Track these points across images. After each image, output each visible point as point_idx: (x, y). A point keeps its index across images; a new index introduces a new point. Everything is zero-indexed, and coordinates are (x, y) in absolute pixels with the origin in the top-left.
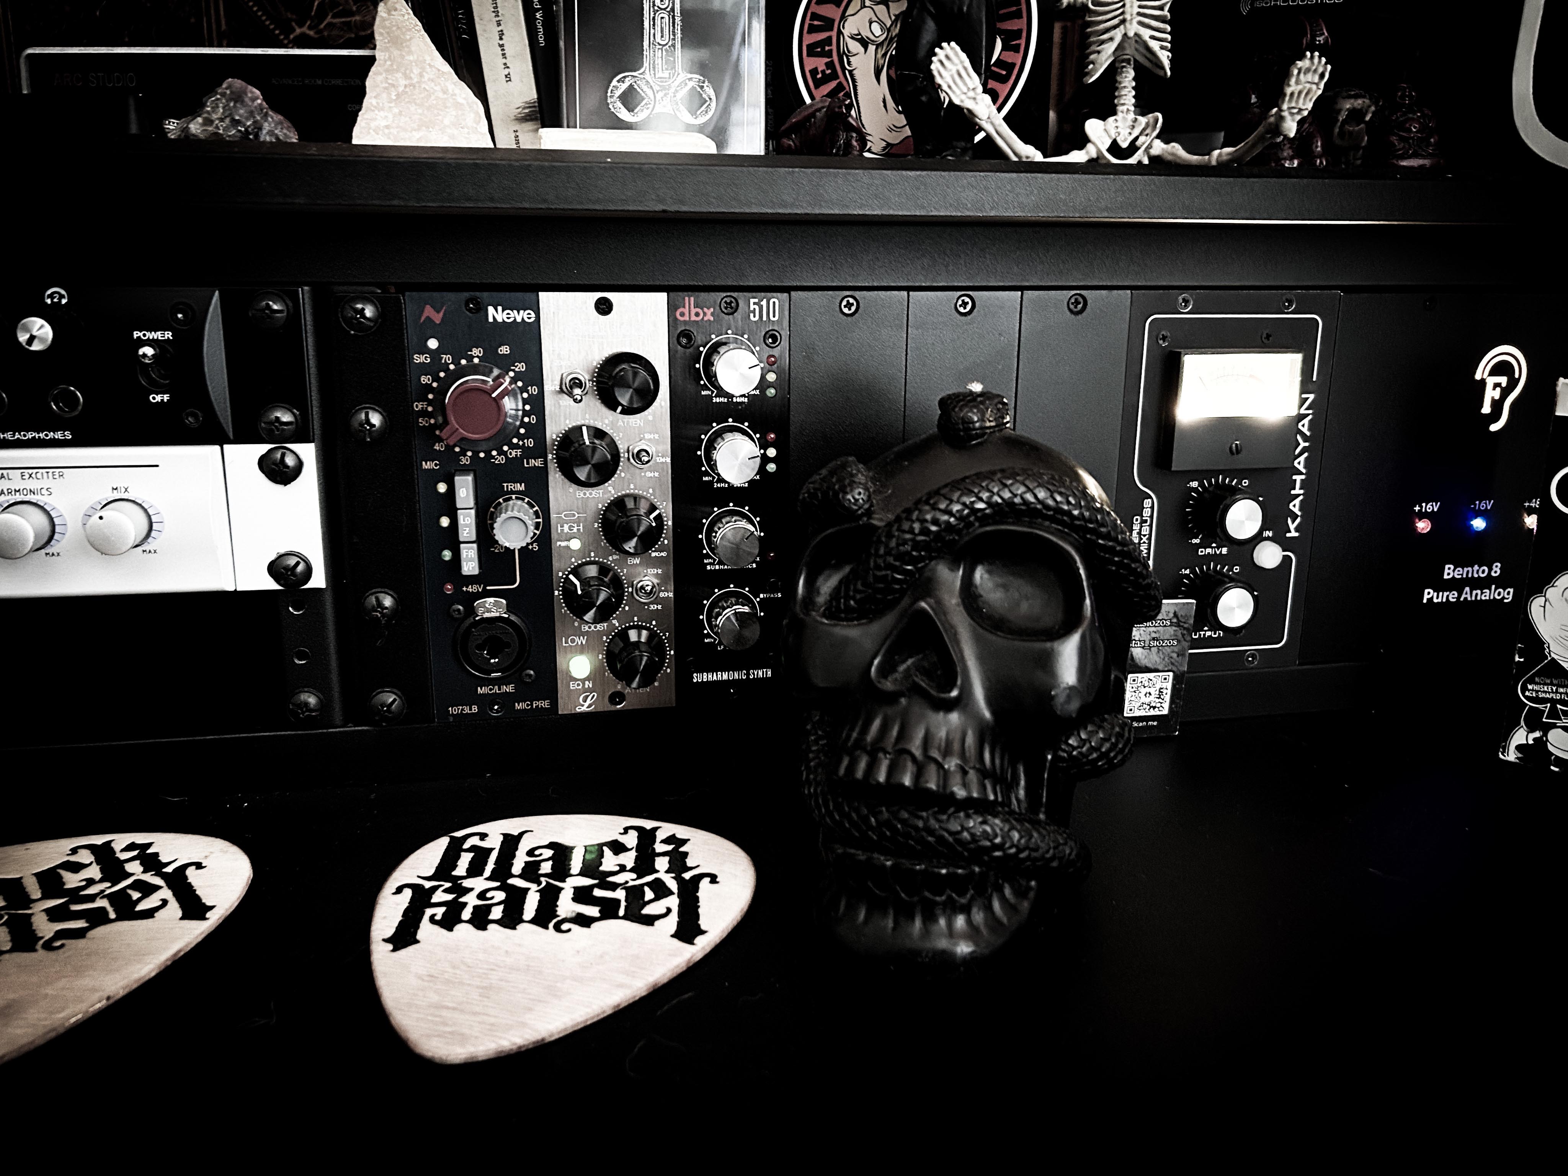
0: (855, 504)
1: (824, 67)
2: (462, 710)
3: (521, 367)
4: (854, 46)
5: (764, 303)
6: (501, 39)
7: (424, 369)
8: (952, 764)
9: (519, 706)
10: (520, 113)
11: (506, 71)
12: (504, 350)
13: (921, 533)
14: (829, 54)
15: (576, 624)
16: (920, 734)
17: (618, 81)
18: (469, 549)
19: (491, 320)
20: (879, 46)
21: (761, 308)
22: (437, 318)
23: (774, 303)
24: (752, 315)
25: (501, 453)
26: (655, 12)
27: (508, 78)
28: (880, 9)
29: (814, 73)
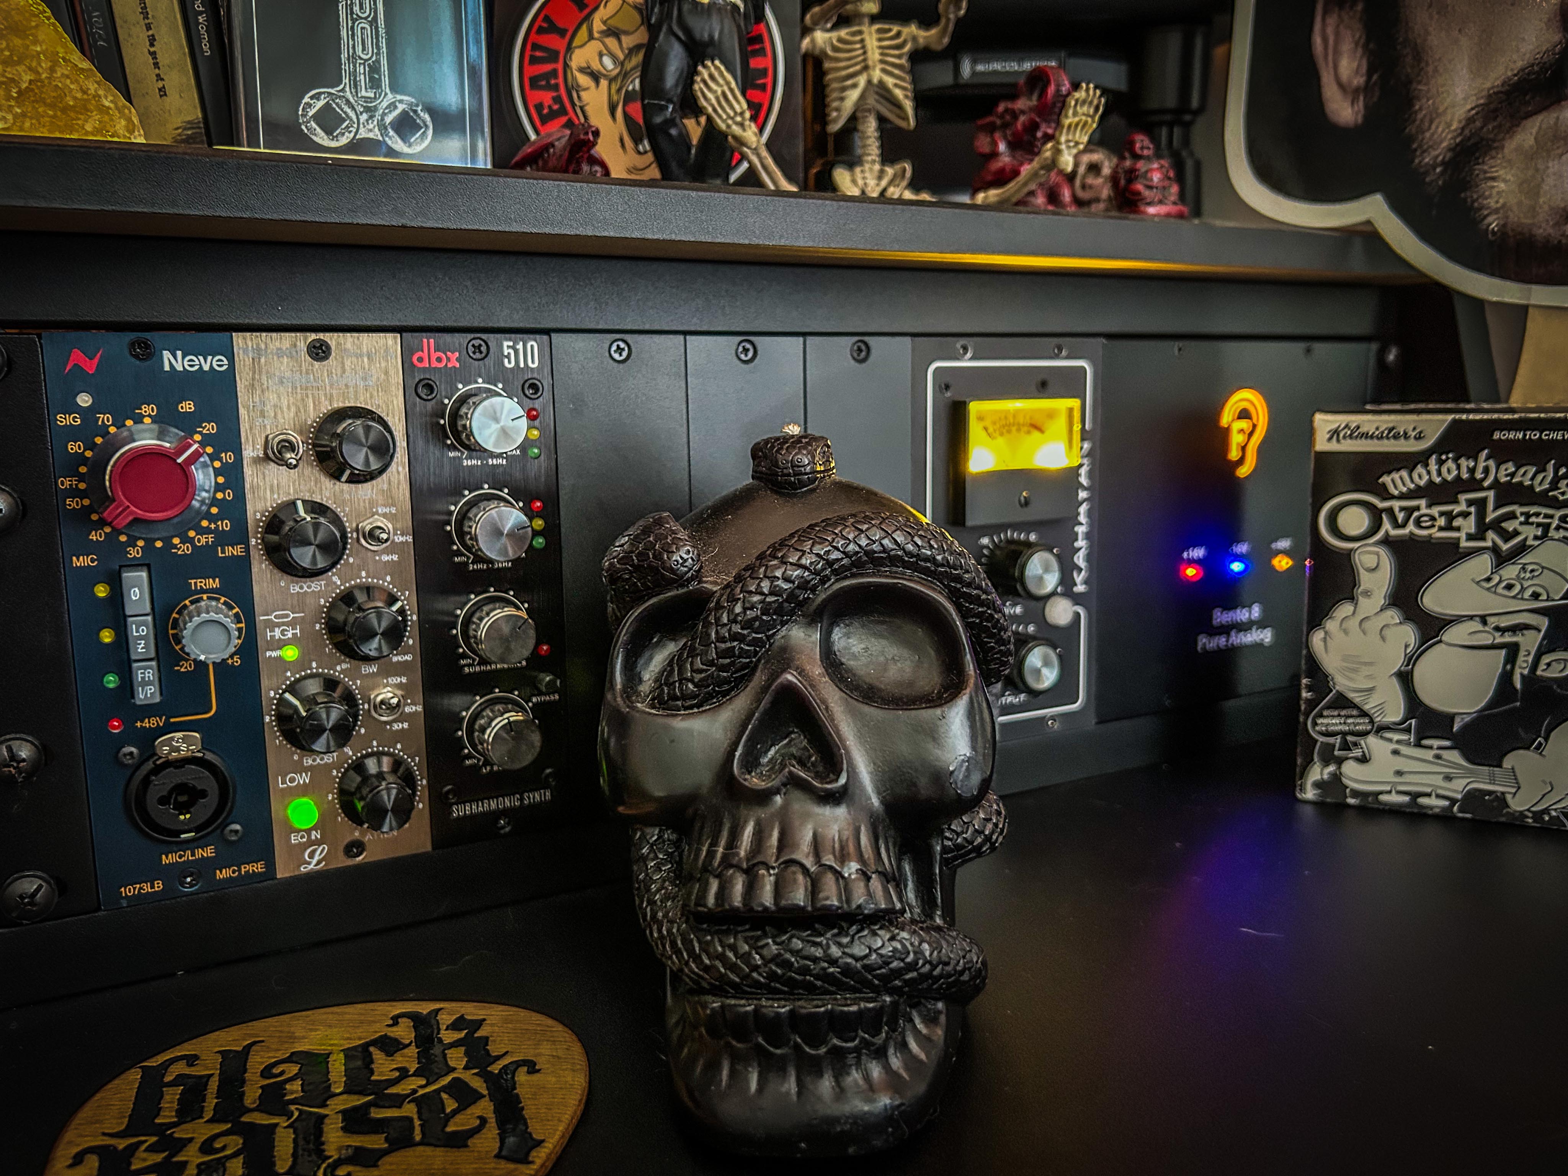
0: (682, 565)
1: (551, 102)
2: (140, 888)
3: (210, 428)
4: (583, 80)
5: (520, 346)
6: (152, 45)
7: (72, 433)
8: (852, 868)
9: (223, 874)
10: (179, 135)
11: (160, 84)
12: (187, 406)
13: (772, 593)
14: (556, 87)
15: (296, 757)
16: (807, 836)
17: (312, 98)
18: (145, 668)
19: (167, 368)
20: (611, 81)
21: (516, 352)
22: (90, 366)
23: (532, 346)
24: (506, 361)
25: (185, 540)
26: (354, 21)
27: (163, 92)
28: (611, 42)
29: (539, 107)
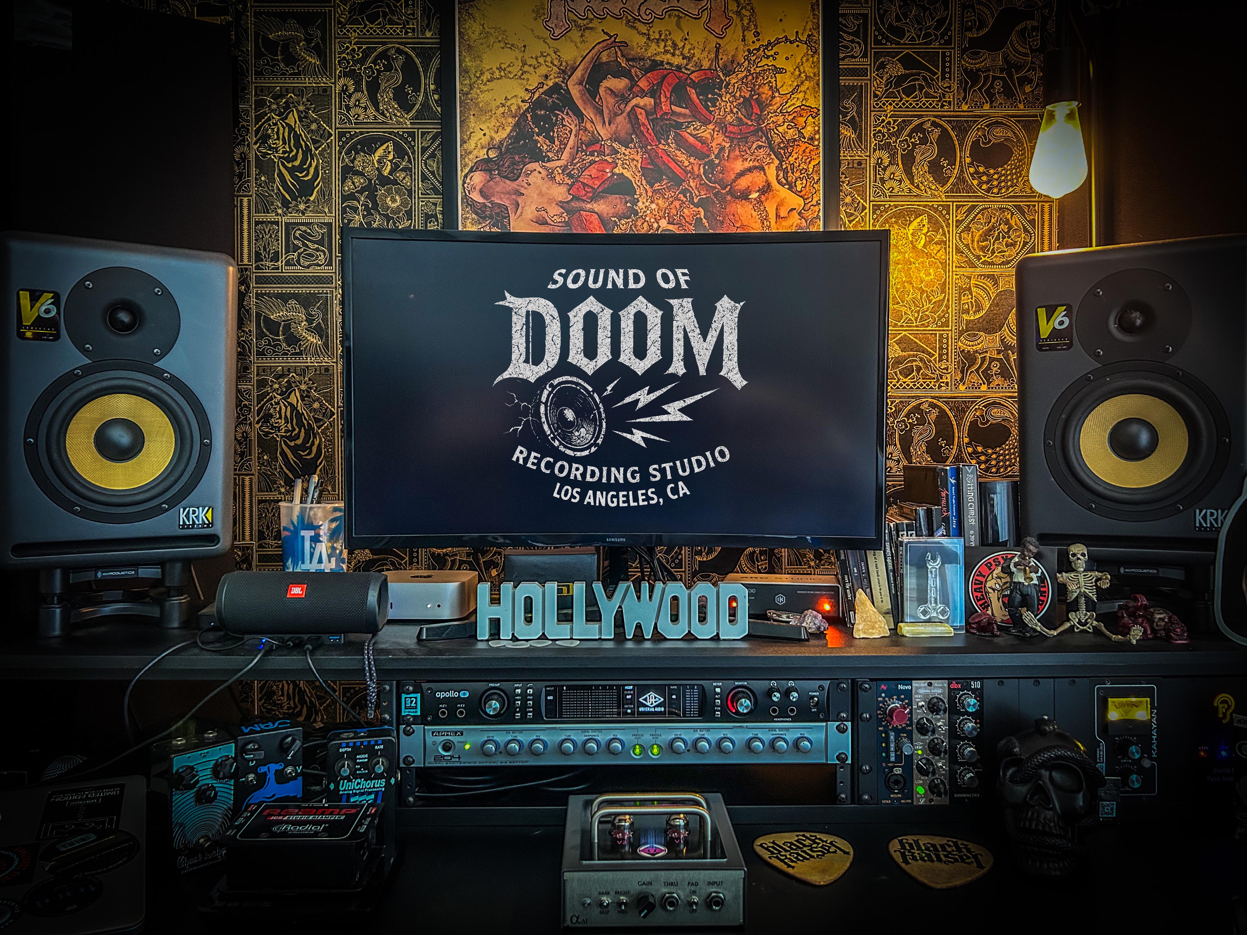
2: (886, 801)
3: (907, 701)
4: (990, 590)
5: (976, 683)
6: (880, 590)
9: (902, 801)
10: (886, 612)
12: (903, 697)
14: (982, 592)
15: (920, 777)
17: (921, 608)
18: (892, 753)
19: (899, 688)
20: (999, 591)
22: (885, 688)
23: (979, 683)
24: (972, 686)
25: (900, 725)
26: (931, 588)
27: (882, 601)
28: (999, 580)
29: (977, 597)
